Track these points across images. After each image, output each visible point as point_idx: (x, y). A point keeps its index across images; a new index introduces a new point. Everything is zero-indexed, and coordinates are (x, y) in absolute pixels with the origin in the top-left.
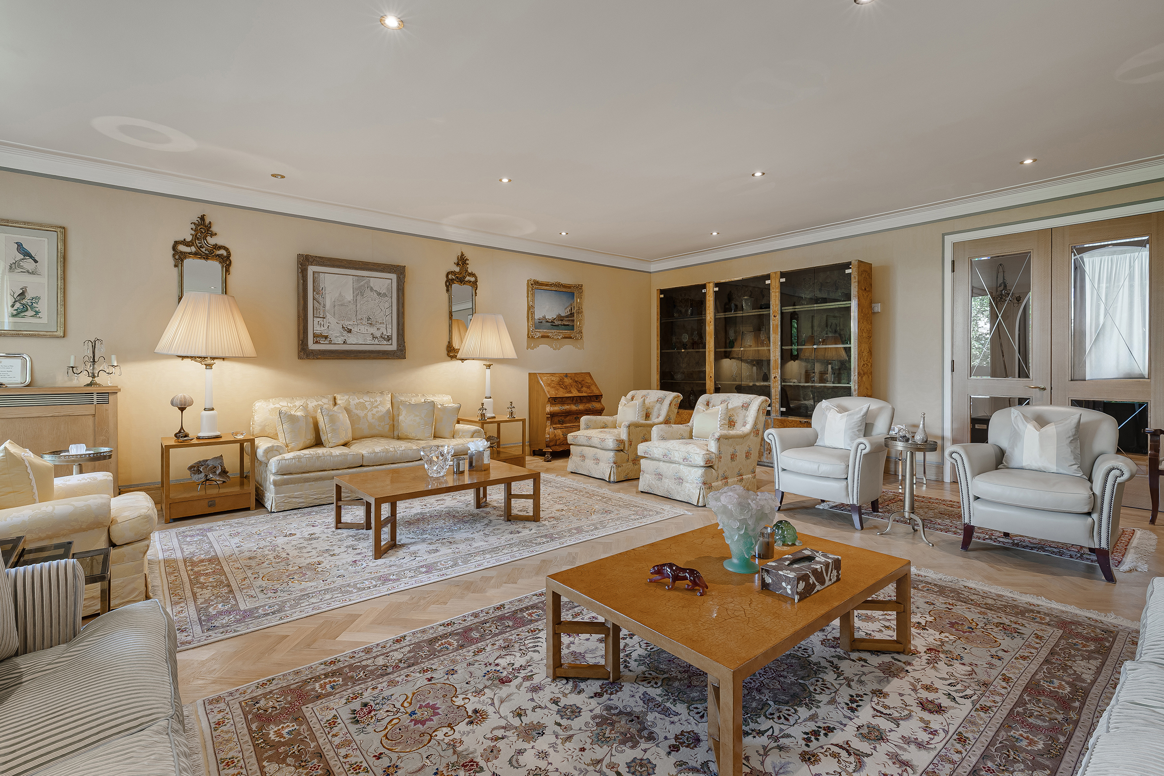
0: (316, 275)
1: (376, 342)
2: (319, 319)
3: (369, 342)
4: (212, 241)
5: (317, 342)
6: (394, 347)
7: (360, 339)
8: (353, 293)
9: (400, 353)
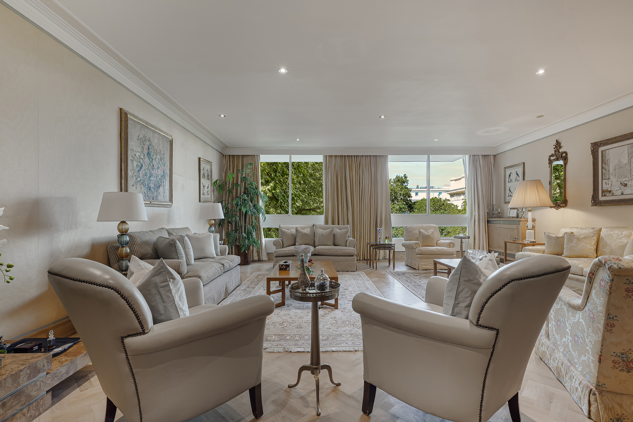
0: (604, 152)
2: (606, 180)
4: (561, 150)
5: (604, 195)
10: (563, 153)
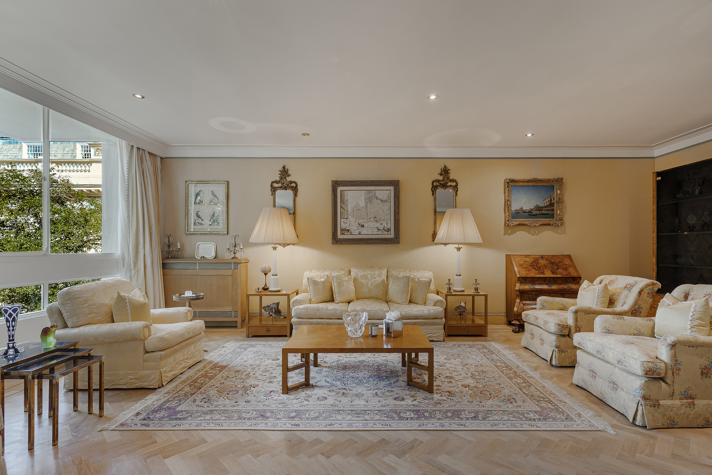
0: (342, 192)
1: (380, 233)
2: (344, 220)
3: (375, 233)
4: (289, 179)
5: (343, 234)
6: (392, 235)
7: (369, 231)
8: (365, 202)
9: (395, 240)
10: (291, 182)
